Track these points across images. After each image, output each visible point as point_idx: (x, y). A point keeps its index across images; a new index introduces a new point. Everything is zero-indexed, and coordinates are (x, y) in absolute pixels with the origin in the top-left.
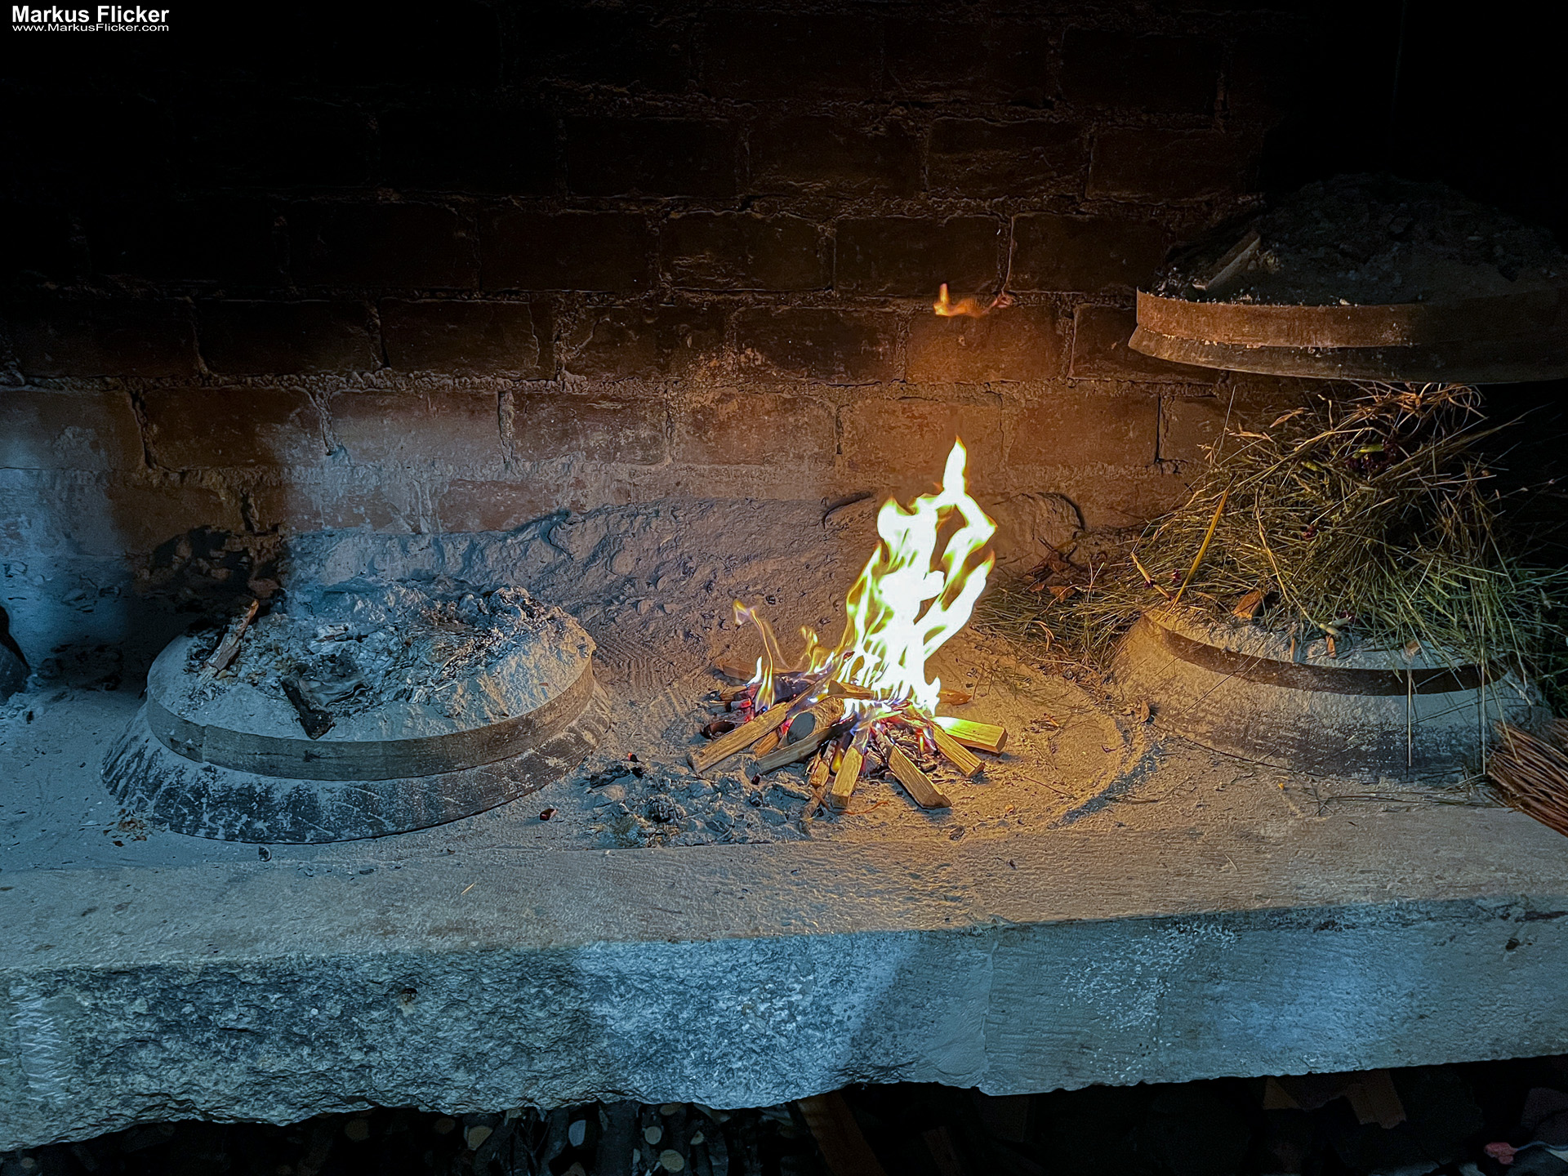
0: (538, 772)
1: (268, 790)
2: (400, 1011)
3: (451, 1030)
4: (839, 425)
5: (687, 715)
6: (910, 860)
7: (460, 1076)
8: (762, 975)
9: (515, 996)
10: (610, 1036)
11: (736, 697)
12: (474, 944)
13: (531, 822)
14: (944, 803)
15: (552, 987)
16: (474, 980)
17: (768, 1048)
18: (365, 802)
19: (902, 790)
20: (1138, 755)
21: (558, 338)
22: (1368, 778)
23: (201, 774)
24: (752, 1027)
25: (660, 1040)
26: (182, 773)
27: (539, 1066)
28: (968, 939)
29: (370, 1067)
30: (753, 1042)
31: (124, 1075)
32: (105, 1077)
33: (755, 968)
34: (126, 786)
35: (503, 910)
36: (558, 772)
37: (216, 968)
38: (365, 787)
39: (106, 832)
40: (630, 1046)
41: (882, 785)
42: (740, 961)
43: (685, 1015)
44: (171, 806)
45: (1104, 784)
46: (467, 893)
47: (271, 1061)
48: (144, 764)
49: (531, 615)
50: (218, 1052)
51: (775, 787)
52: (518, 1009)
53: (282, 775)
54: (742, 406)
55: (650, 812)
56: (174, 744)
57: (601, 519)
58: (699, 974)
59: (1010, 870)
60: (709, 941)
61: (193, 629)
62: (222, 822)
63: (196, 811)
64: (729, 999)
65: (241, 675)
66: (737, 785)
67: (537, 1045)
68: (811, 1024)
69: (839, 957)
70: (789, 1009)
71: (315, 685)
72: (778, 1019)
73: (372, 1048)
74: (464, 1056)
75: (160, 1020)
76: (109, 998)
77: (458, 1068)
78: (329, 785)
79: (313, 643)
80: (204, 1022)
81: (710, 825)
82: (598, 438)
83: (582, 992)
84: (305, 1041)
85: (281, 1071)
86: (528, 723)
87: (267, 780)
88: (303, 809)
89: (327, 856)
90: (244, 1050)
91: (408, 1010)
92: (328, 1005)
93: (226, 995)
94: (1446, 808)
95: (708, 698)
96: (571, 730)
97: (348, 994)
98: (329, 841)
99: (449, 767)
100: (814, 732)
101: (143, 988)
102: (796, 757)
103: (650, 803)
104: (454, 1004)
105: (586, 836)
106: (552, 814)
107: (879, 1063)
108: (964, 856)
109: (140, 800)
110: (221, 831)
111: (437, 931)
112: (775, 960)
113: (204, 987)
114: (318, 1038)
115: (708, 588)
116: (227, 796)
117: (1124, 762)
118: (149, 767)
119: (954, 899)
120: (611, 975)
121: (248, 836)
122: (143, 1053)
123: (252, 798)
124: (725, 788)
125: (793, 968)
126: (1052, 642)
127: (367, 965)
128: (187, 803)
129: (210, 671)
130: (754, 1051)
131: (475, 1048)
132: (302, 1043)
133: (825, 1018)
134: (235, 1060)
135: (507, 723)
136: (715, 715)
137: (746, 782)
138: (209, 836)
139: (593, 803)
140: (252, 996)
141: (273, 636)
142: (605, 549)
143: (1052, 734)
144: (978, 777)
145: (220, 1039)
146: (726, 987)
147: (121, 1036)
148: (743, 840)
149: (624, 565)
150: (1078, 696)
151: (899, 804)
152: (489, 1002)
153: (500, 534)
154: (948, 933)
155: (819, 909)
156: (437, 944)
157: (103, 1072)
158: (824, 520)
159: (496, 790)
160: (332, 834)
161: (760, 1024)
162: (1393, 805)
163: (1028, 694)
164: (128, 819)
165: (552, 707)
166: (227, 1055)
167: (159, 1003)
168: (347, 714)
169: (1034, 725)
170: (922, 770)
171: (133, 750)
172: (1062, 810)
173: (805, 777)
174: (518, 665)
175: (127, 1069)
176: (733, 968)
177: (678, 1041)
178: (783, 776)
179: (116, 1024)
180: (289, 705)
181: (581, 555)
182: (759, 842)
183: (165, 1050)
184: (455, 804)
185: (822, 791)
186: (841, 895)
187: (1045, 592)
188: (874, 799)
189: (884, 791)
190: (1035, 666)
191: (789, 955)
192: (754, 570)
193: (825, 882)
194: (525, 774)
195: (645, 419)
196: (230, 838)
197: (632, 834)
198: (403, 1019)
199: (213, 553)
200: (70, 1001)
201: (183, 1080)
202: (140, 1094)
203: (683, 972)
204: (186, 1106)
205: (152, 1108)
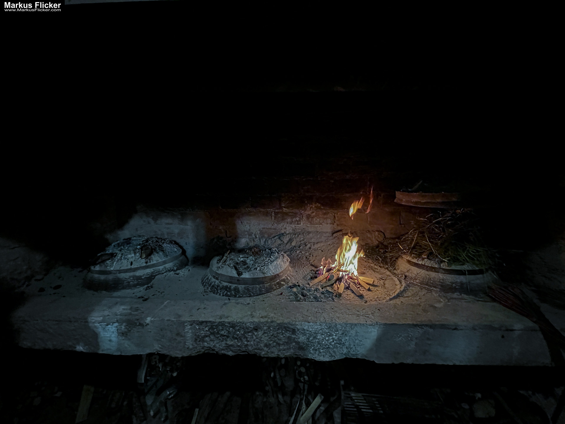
0: (280, 285)
2: (254, 334)
3: (264, 338)
4: (335, 217)
5: (308, 274)
6: (357, 308)
7: (265, 349)
8: (327, 331)
9: (277, 332)
10: (295, 342)
11: (317, 271)
12: (269, 320)
13: (279, 295)
14: (362, 295)
15: (284, 331)
16: (269, 328)
17: (328, 348)
18: (248, 290)
19: (353, 292)
20: (403, 286)
21: (282, 202)
22: (459, 294)
23: (219, 283)
24: (325, 342)
25: (306, 344)
26: (215, 282)
27: (281, 348)
28: (371, 326)
29: (248, 345)
30: (325, 346)
31: (203, 343)
32: (199, 343)
33: (325, 330)
34: (205, 285)
35: (275, 313)
36: (283, 285)
37: (221, 322)
38: (248, 287)
39: (202, 293)
40: (299, 345)
42: (323, 328)
43: (311, 339)
44: (213, 289)
45: (397, 293)
46: (268, 309)
47: (230, 342)
48: (208, 280)
49: (278, 254)
50: (220, 339)
51: (327, 290)
52: (277, 335)
53: (233, 284)
54: (316, 214)
55: (302, 294)
56: (214, 277)
57: (289, 235)
58: (314, 330)
59: (378, 311)
60: (316, 323)
61: (217, 255)
62: (222, 292)
63: (217, 290)
64: (320, 336)
65: (226, 264)
67: (281, 343)
68: (337, 343)
69: (343, 328)
70: (333, 339)
71: (239, 266)
72: (330, 341)
73: (248, 341)
74: (266, 344)
75: (210, 332)
76: (202, 327)
77: (265, 347)
78: (241, 286)
79: (239, 258)
80: (218, 333)
81: (314, 297)
82: (289, 220)
83: (290, 332)
84: (236, 338)
85: (231, 344)
86: (278, 275)
87: (230, 285)
88: (236, 290)
89: (241, 300)
90: (225, 339)
91: (256, 334)
92: (241, 331)
93: (222, 328)
94: (480, 302)
95: (311, 271)
96: (286, 277)
97: (245, 329)
98: (241, 297)
99: (263, 283)
100: (334, 279)
101: (208, 325)
102: (330, 284)
103: (302, 292)
104: (265, 333)
105: (290, 299)
106: (283, 293)
107: (352, 353)
108: (368, 307)
109: (208, 287)
111: (262, 317)
112: (330, 328)
113: (219, 326)
114: (239, 338)
115: (310, 248)
116: (223, 287)
117: (400, 288)
118: (209, 281)
119: (368, 317)
120: (296, 329)
121: (226, 295)
122: (207, 338)
123: (227, 288)
124: (316, 290)
125: (333, 330)
126: (381, 261)
127: (249, 323)
128: (216, 288)
129: (221, 263)
130: (325, 348)
131: (268, 343)
133: (340, 342)
134: (223, 341)
135: (274, 275)
136: (313, 274)
137: (320, 289)
138: (220, 295)
139: (290, 292)
140: (227, 328)
141: (232, 257)
142: (290, 241)
143: (384, 281)
144: (369, 290)
145: (220, 337)
146: (319, 333)
147: (203, 335)
148: (321, 301)
149: (293, 244)
150: (388, 273)
151: (352, 294)
152: (272, 333)
153: (271, 238)
154: (367, 325)
155: (338, 318)
156: (262, 320)
157: (199, 341)
158: (332, 236)
159: (272, 288)
161: (327, 342)
162: (466, 301)
163: (377, 272)
164: (205, 291)
165: (282, 272)
167: (210, 328)
168: (245, 272)
169: (379, 279)
170: (357, 287)
171: (207, 277)
172: (388, 298)
173: (333, 288)
174: (276, 263)
175: (204, 341)
176: (321, 329)
177: (309, 344)
178: (328, 288)
179: (202, 332)
180: (235, 270)
181: (286, 242)
182: (324, 302)
183: (211, 338)
184: (264, 291)
185: (336, 291)
186: (343, 315)
187: (379, 250)
188: (347, 293)
189: (349, 292)
190: (378, 266)
191: (333, 327)
192: (319, 245)
193: (339, 311)
194: (277, 285)
195: (297, 216)
196: (223, 295)
197: (299, 299)
199: (220, 241)
200: (195, 327)
201: (213, 345)
202: (206, 347)
203: (311, 329)
204: (213, 350)
205: (207, 350)
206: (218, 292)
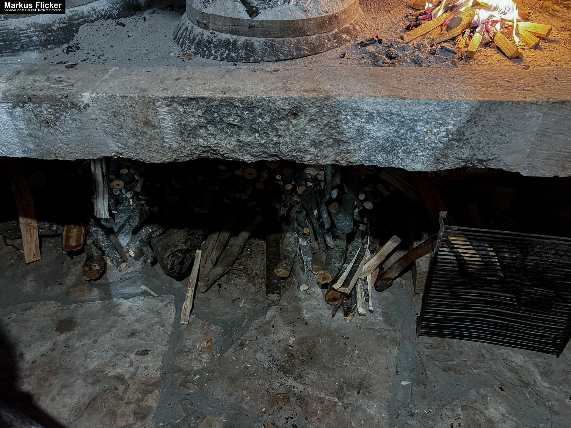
0: (339, 40)
1: (235, 41)
2: (291, 122)
3: (310, 131)
5: (399, 22)
6: (506, 76)
7: (312, 150)
8: (438, 116)
9: (336, 119)
10: (371, 138)
11: (420, 15)
12: (322, 96)
13: (337, 58)
15: (350, 116)
16: (321, 110)
17: (434, 148)
18: (272, 46)
19: (500, 51)
23: (210, 35)
24: (430, 138)
25: (391, 141)
26: (202, 35)
27: (342, 148)
29: (280, 143)
30: (428, 145)
31: (195, 138)
32: (189, 139)
33: (435, 113)
34: (183, 41)
35: (331, 85)
36: (346, 41)
37: (225, 99)
38: (272, 40)
39: (178, 57)
40: (378, 142)
41: (489, 49)
42: (430, 109)
43: (402, 131)
44: (200, 47)
46: (316, 79)
47: (246, 138)
48: (188, 33)
50: (227, 133)
51: (442, 48)
52: (336, 124)
53: (240, 35)
55: (387, 55)
56: (198, 23)
58: (411, 114)
59: (555, 80)
60: (418, 99)
62: (219, 53)
63: (209, 49)
64: (422, 126)
66: (424, 46)
67: (342, 139)
68: (455, 139)
70: (446, 132)
72: (441, 136)
73: (280, 136)
74: (314, 142)
75: (206, 119)
76: (189, 109)
77: (311, 146)
78: (258, 39)
80: (221, 121)
81: (413, 61)
83: (362, 119)
84: (257, 131)
85: (249, 142)
86: (336, 17)
87: (235, 37)
88: (249, 48)
89: (259, 67)
90: (236, 133)
91: (294, 122)
92: (265, 117)
93: (229, 111)
95: (407, 16)
96: (352, 24)
97: (273, 114)
98: (259, 61)
99: (304, 33)
100: (461, 26)
101: (200, 106)
103: (387, 52)
104: (311, 120)
105: (361, 63)
106: (345, 55)
107: (480, 158)
108: (532, 75)
109: (188, 46)
110: (219, 57)
111: (306, 91)
112: (444, 110)
113: (221, 107)
114: (261, 130)
116: (220, 43)
118: (190, 34)
119: (528, 90)
120: (375, 112)
121: (229, 59)
122: (201, 131)
123: (229, 44)
124: (418, 47)
125: (452, 114)
127: (280, 102)
128: (205, 46)
130: (428, 149)
131: (318, 139)
132: (256, 132)
133: (461, 137)
134: (233, 136)
135: (328, 16)
136: (411, 21)
137: (428, 46)
138: (215, 58)
139: (362, 52)
140: (238, 112)
144: (537, 47)
145: (227, 128)
146: (422, 120)
147: (194, 124)
148: (428, 66)
151: (499, 56)
152: (326, 120)
154: (525, 102)
156: (306, 95)
157: (188, 137)
159: (323, 45)
160: (260, 59)
161: (433, 137)
163: (558, 17)
164: (185, 53)
165: (345, 12)
166: (230, 134)
167: (206, 112)
168: (265, 9)
169: (562, 29)
171: (183, 28)
173: (454, 44)
175: (197, 136)
176: (426, 112)
177: (397, 142)
178: (445, 44)
179: (192, 119)
180: (242, 5)
182: (435, 67)
183: (208, 130)
184: (307, 50)
185: (462, 50)
186: (474, 87)
188: (486, 54)
191: (451, 108)
193: (467, 82)
194: (334, 40)
196: (222, 59)
197: (380, 62)
198: (292, 125)
200: (176, 109)
201: (215, 142)
202: (201, 146)
203: (405, 113)
204: (216, 152)
205: (205, 152)
206: (210, 55)
